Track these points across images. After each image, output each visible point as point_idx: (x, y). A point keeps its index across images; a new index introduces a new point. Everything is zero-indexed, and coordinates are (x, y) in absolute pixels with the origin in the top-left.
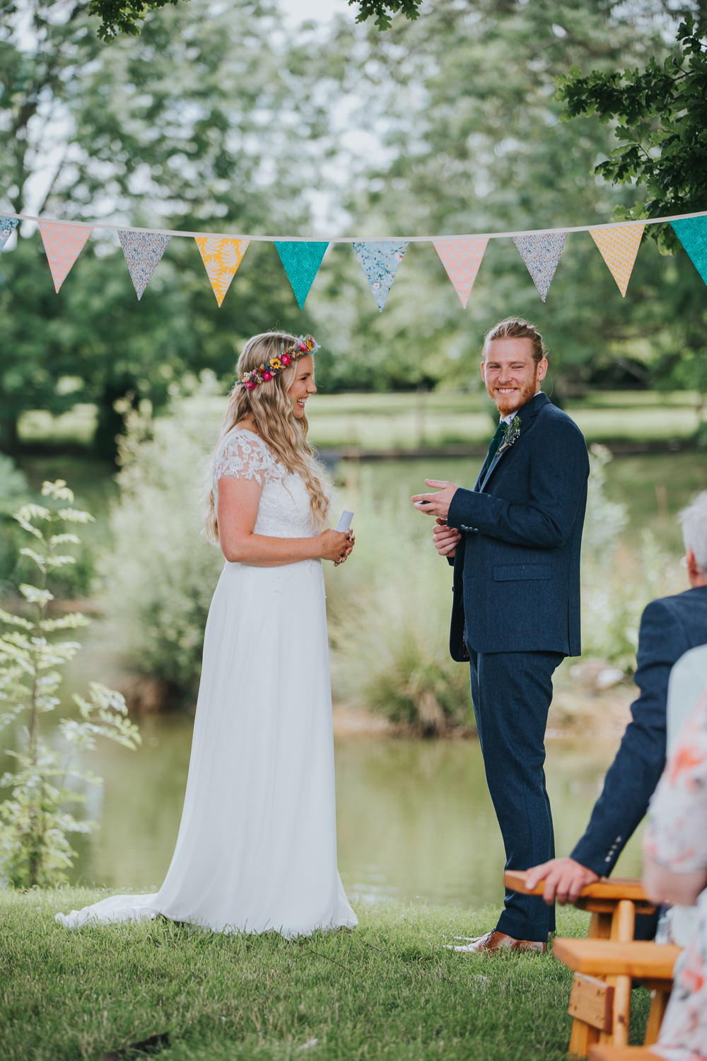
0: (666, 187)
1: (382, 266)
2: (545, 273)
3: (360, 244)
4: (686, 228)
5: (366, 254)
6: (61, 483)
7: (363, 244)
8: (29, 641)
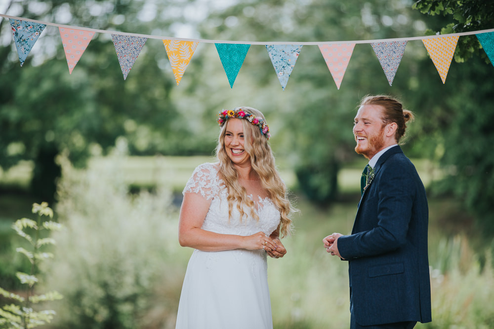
0: (466, 15)
1: (285, 61)
2: (392, 67)
3: (271, 46)
4: (486, 39)
5: (274, 53)
6: (45, 204)
7: (272, 46)
8: (21, 310)
